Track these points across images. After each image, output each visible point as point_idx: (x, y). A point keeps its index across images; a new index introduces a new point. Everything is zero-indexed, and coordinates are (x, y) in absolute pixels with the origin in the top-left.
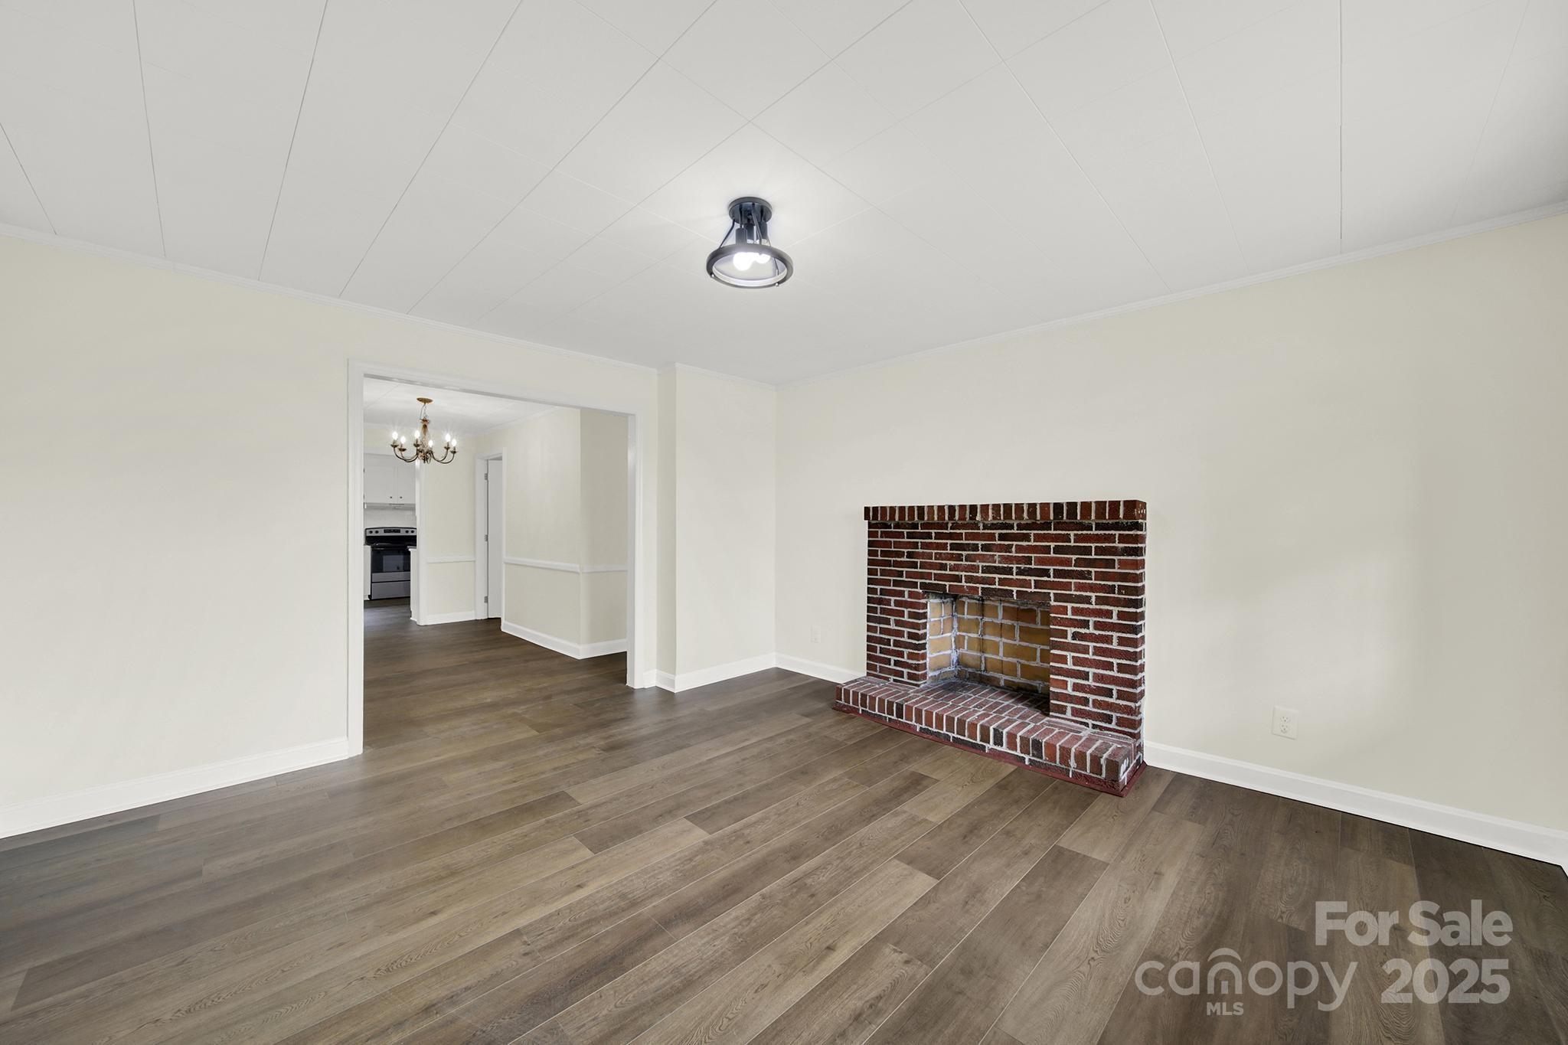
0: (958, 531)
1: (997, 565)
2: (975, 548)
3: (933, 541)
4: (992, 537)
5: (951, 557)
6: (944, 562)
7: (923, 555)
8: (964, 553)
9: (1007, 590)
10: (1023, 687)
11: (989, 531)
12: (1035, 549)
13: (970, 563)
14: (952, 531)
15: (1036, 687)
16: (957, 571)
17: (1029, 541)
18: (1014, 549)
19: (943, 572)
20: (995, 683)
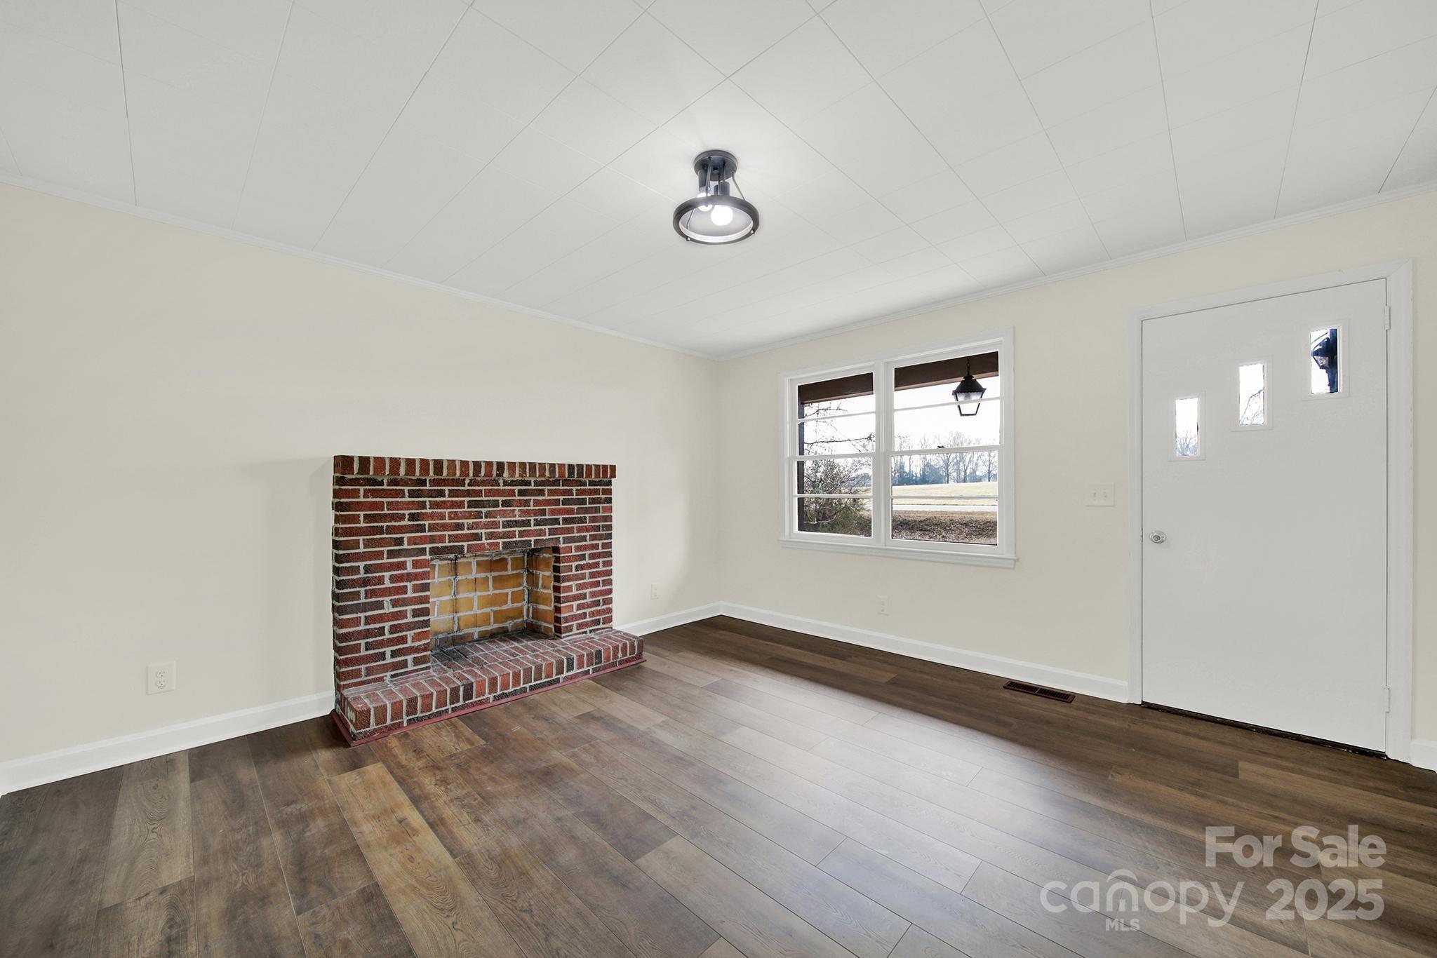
0: (477, 488)
1: (517, 518)
2: (496, 504)
3: (447, 499)
4: (512, 493)
5: (470, 515)
6: (460, 521)
7: (432, 516)
8: (484, 510)
9: (526, 540)
10: (496, 631)
11: (509, 488)
12: (548, 502)
13: (490, 520)
14: (470, 488)
15: (507, 627)
16: (476, 529)
17: (544, 495)
18: (532, 503)
19: (460, 532)
20: (470, 639)
